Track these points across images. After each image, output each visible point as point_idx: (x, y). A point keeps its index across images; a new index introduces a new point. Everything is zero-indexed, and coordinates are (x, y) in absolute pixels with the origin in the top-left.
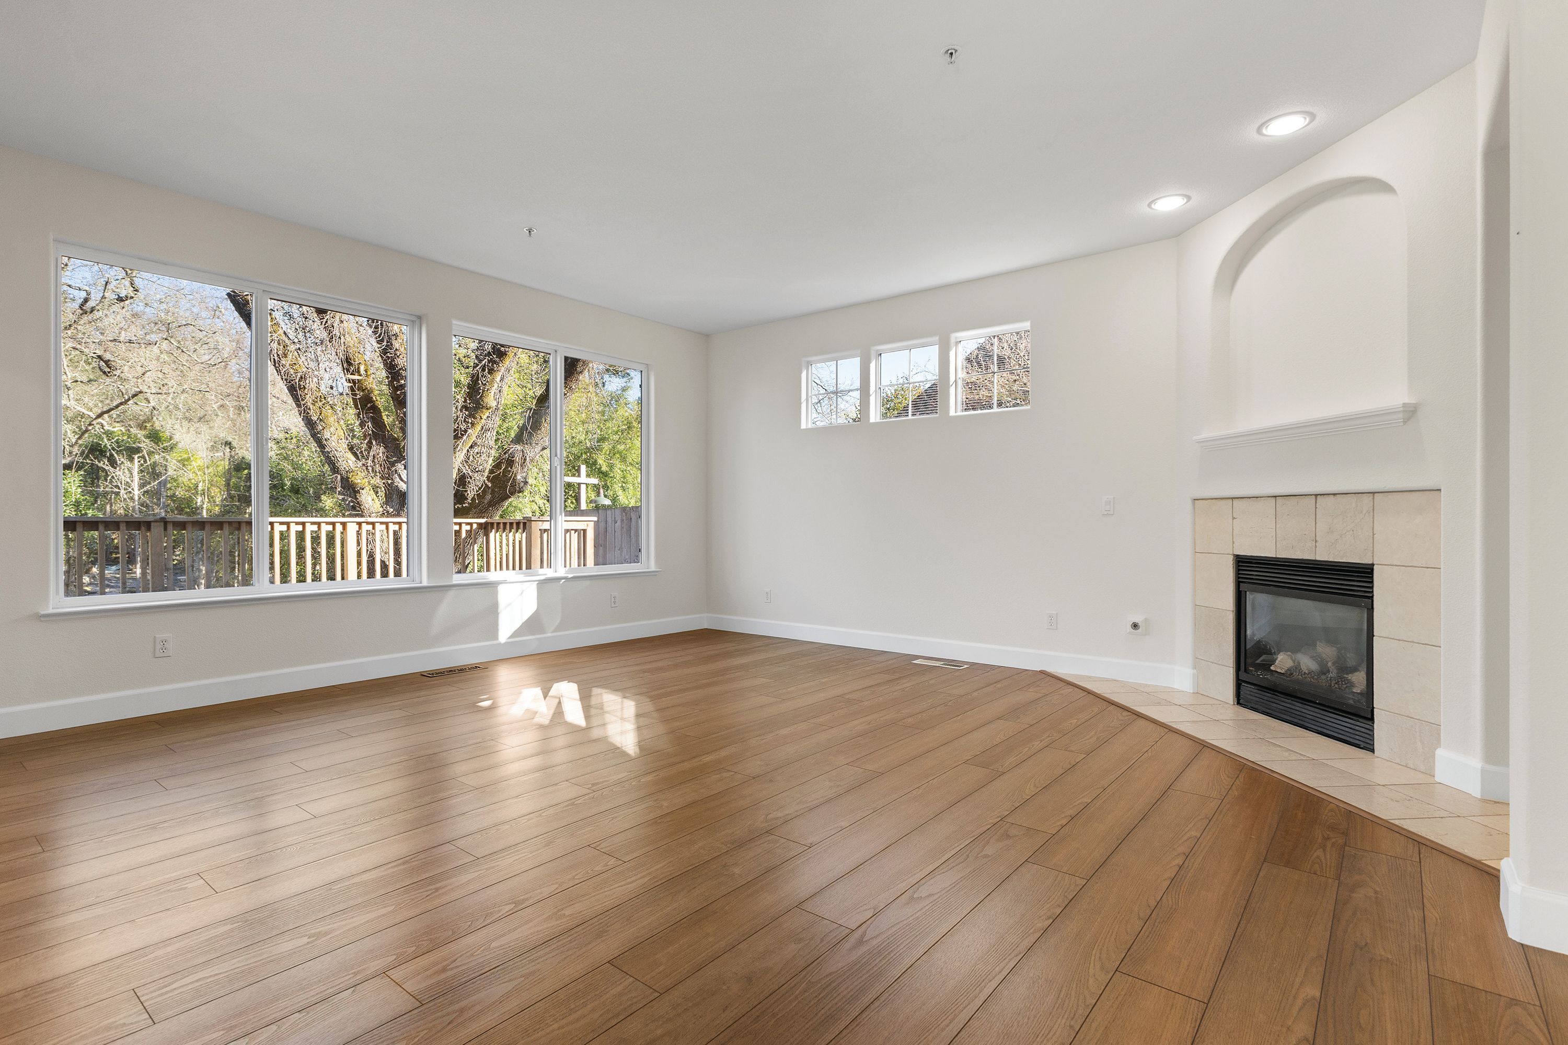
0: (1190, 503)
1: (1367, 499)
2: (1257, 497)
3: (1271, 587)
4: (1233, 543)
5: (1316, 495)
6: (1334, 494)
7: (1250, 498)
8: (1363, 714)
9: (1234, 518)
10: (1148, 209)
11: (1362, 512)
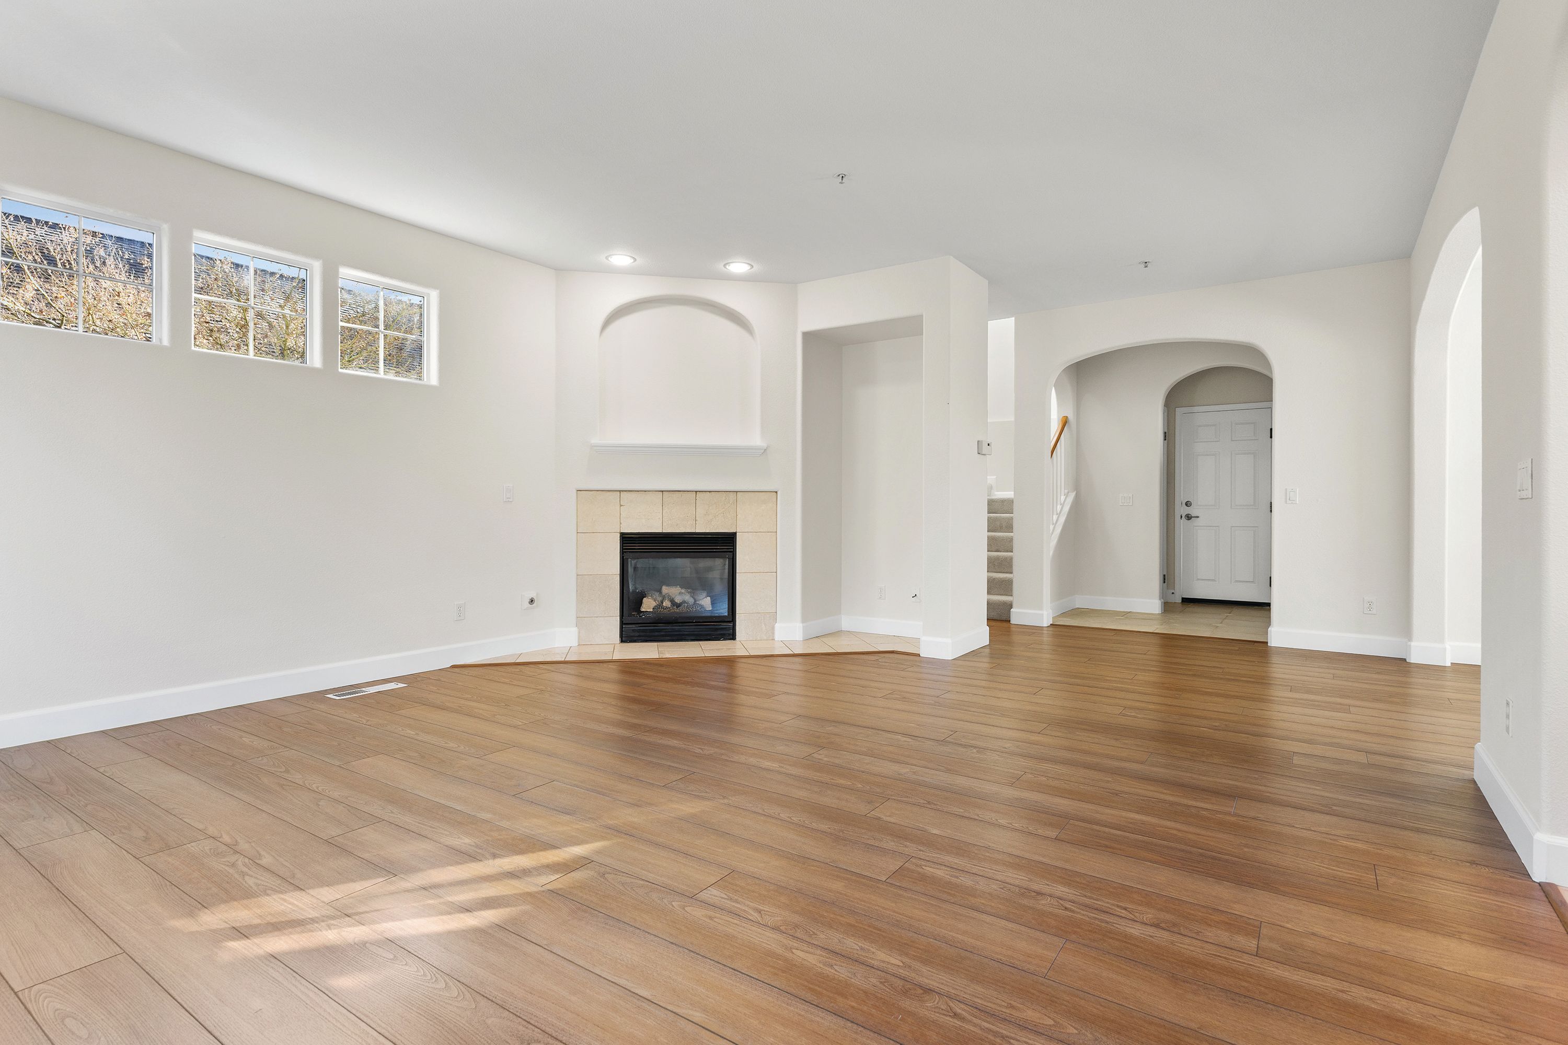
0: (575, 491)
1: (732, 496)
2: (645, 491)
3: (653, 553)
4: (621, 523)
5: (696, 492)
6: (710, 492)
7: (638, 491)
8: (726, 620)
9: (621, 506)
10: (605, 260)
11: (729, 503)
